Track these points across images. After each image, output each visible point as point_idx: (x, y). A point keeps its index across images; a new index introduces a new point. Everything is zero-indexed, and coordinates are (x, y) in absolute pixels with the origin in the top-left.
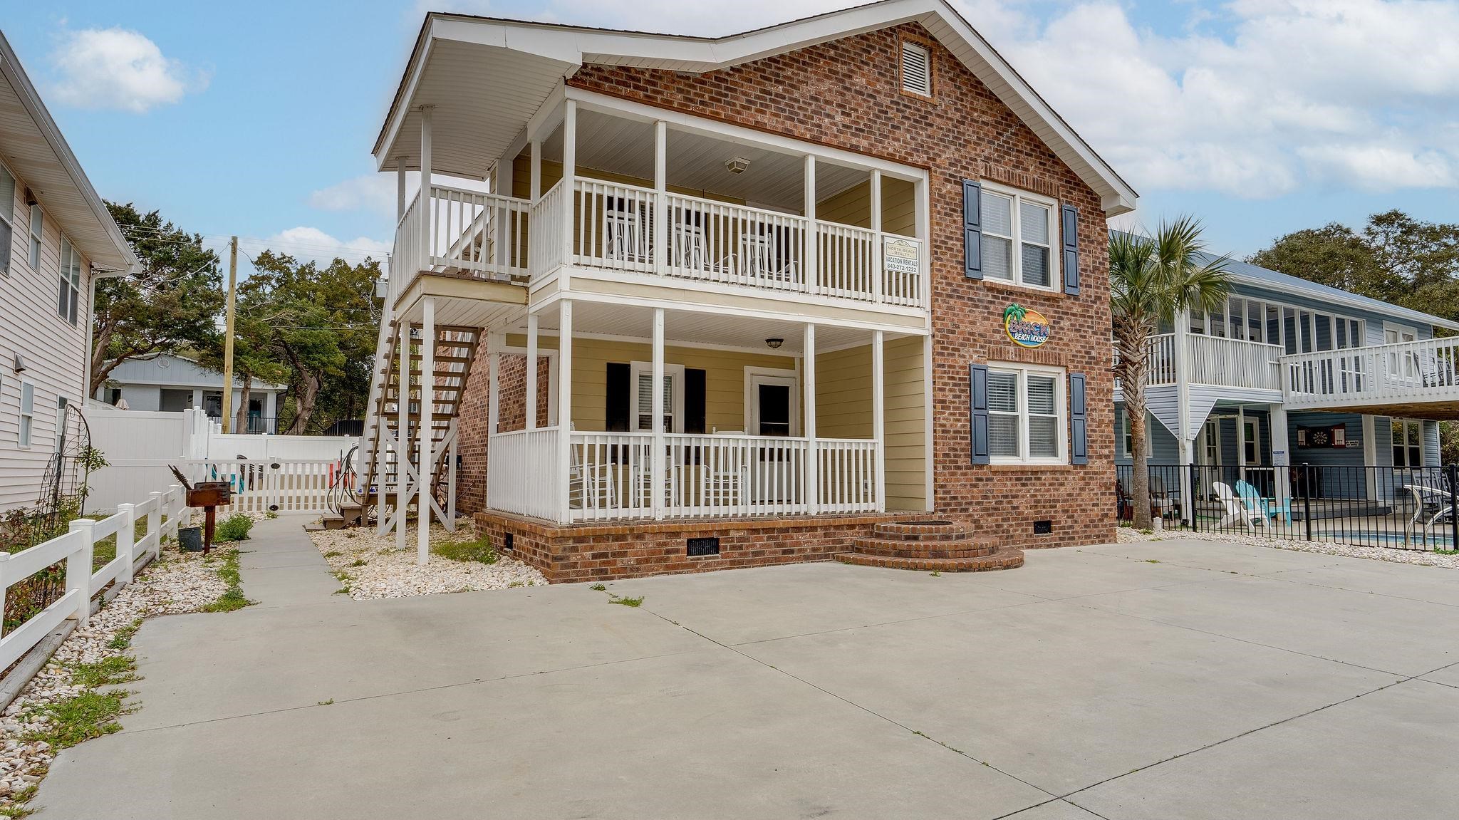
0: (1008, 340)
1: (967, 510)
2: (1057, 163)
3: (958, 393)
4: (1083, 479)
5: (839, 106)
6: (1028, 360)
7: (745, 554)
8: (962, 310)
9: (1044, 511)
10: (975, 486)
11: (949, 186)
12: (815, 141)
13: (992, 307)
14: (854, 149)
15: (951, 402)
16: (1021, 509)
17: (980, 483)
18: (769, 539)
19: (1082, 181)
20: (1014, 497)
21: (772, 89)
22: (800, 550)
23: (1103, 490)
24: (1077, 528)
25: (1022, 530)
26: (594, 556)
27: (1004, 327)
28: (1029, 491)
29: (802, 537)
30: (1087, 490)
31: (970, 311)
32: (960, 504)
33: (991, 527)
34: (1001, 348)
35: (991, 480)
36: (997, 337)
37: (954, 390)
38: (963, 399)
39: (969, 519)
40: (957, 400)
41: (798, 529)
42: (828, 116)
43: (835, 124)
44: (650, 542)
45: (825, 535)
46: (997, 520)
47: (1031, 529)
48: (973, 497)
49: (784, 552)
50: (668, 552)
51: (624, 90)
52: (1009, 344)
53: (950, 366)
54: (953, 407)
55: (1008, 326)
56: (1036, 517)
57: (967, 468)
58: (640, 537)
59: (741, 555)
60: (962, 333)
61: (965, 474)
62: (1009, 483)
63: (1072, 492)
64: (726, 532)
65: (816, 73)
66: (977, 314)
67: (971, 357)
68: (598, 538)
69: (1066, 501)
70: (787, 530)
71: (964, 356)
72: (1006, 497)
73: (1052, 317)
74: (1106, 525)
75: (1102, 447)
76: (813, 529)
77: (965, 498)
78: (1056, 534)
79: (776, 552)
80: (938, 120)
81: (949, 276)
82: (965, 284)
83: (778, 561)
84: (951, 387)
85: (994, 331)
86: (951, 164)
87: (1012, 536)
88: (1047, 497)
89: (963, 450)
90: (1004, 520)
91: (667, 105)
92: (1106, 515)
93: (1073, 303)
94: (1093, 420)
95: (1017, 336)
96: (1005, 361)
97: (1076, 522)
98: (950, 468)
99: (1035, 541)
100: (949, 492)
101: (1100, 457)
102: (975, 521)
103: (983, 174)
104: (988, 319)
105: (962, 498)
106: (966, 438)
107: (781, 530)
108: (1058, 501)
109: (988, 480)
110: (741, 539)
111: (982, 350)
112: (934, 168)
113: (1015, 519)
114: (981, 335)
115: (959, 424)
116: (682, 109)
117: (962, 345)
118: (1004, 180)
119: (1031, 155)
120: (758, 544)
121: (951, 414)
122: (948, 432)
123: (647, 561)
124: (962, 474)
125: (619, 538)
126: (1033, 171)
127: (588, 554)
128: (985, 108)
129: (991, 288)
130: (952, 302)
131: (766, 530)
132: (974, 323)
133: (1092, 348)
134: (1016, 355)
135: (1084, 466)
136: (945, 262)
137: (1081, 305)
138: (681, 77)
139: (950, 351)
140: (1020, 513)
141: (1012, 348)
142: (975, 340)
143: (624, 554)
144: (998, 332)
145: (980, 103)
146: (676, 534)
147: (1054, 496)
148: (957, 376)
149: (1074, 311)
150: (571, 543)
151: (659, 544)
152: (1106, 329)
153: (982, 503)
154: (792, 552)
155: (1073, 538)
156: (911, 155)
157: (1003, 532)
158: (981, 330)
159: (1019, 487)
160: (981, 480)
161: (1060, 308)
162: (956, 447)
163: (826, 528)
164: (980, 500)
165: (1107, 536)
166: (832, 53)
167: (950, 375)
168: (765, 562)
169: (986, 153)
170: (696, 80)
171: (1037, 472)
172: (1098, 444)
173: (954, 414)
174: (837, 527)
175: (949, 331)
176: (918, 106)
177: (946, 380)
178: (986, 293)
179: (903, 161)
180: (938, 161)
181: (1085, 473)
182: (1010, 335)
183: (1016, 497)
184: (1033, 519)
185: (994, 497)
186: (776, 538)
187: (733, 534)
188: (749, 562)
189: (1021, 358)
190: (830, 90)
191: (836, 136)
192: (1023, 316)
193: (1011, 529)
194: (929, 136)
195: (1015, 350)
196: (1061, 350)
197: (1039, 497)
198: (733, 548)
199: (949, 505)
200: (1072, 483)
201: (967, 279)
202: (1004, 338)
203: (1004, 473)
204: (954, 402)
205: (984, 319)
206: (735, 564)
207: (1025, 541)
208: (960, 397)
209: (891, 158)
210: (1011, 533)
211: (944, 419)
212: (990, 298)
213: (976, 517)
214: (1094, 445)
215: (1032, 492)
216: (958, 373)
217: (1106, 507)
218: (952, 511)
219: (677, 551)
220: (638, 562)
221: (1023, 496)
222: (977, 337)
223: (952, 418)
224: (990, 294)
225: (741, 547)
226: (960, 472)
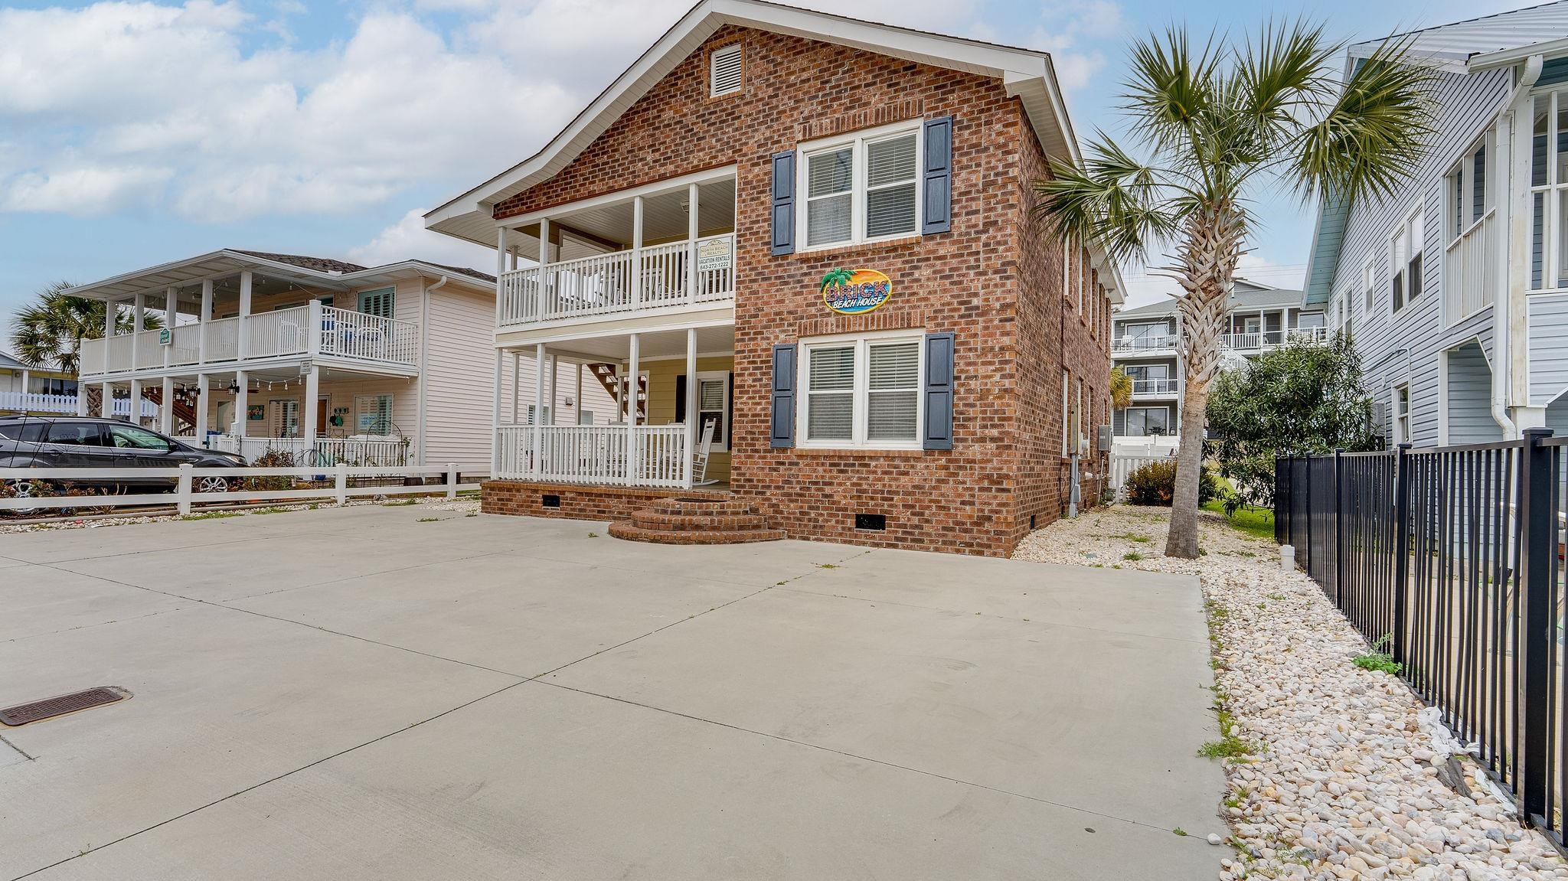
0: (827, 311)
1: (763, 493)
2: (920, 72)
3: (759, 376)
4: (946, 468)
5: (650, 147)
6: (857, 329)
7: (574, 510)
8: (767, 291)
9: (872, 503)
10: (775, 470)
11: (756, 170)
12: (632, 186)
13: (806, 280)
14: (663, 178)
15: (751, 386)
16: (836, 498)
17: (781, 467)
18: (589, 500)
19: (967, 74)
20: (825, 484)
21: (600, 162)
22: (610, 512)
23: (986, 484)
24: (927, 528)
25: (837, 522)
26: (499, 500)
27: (822, 297)
28: (849, 479)
29: (612, 502)
30: (951, 482)
31: (777, 291)
32: (756, 487)
33: (794, 513)
34: (816, 322)
35: (797, 464)
36: (813, 310)
37: (755, 374)
38: (765, 381)
39: (767, 503)
40: (758, 384)
41: (609, 496)
42: (641, 160)
43: (647, 164)
44: (523, 495)
45: (629, 503)
46: (801, 507)
47: (851, 522)
48: (771, 481)
49: (599, 512)
50: (532, 502)
51: (516, 210)
52: (829, 315)
53: (750, 351)
54: (753, 391)
55: (825, 295)
56: (858, 509)
57: (766, 451)
58: (518, 491)
59: (572, 509)
60: (767, 315)
61: (764, 457)
62: (820, 469)
63: (922, 483)
64: (563, 493)
65: (631, 130)
66: (786, 291)
67: (777, 337)
68: (501, 489)
69: (909, 494)
70: (601, 495)
71: (768, 338)
72: (816, 483)
73: (899, 270)
74: (987, 532)
75: (985, 427)
76: (619, 496)
77: (763, 481)
78: (889, 532)
79: (594, 511)
80: (747, 109)
81: (753, 260)
82: (773, 264)
83: (595, 518)
84: (751, 371)
85: (808, 305)
86: (759, 146)
87: (821, 527)
88: (879, 486)
89: (761, 433)
90: (810, 508)
91: (538, 208)
92: (989, 519)
93: (939, 244)
94: (969, 391)
95: (837, 305)
96: (822, 334)
97: (927, 521)
98: (746, 451)
99: (856, 536)
100: (744, 474)
101: (982, 440)
102: (773, 506)
103: (801, 138)
104: (801, 293)
105: (759, 481)
106: (767, 421)
107: (597, 495)
108: (897, 493)
109: (791, 464)
110: (572, 499)
111: (791, 328)
112: (739, 159)
113: (826, 509)
114: (790, 313)
115: (759, 407)
116: (547, 206)
117: (765, 327)
118: (829, 132)
119: (874, 83)
120: (582, 503)
121: (750, 398)
122: (746, 416)
123: (522, 506)
124: (760, 457)
125: (509, 490)
126: (877, 99)
127: (496, 498)
128: (805, 63)
129: (805, 259)
130: (755, 286)
131: (588, 494)
132: (782, 301)
133: (976, 295)
134: (838, 326)
135: (948, 452)
136: (749, 248)
137: (954, 243)
138: (546, 184)
139: (752, 336)
140: (834, 503)
141: (832, 319)
142: (782, 319)
143: (511, 500)
144: (815, 304)
145: (802, 61)
146: (536, 491)
147: (890, 486)
148: (759, 360)
149: (941, 252)
150: (488, 490)
151: (527, 496)
152: (1003, 264)
153: (783, 488)
154: (604, 512)
155: (922, 541)
156: (715, 157)
157: (810, 520)
158: (791, 306)
159: (835, 474)
160: (783, 464)
161: (916, 255)
162: (755, 430)
163: (629, 496)
164: (780, 484)
165: (989, 546)
166: (645, 105)
167: (751, 359)
168: (586, 517)
169: (806, 113)
170: (553, 182)
171: (863, 458)
172: (978, 423)
173: (754, 398)
174: (637, 497)
175: (751, 316)
176: (725, 106)
177: (746, 365)
178: (799, 265)
179: (708, 167)
180: (745, 150)
181: (949, 461)
182: (828, 304)
183: (831, 484)
184: (854, 510)
185: (798, 482)
186: (594, 501)
187: (567, 494)
188: (577, 515)
189: (844, 327)
190: (642, 138)
191: (647, 174)
192: (849, 279)
193: (820, 519)
194: (737, 130)
195: (838, 321)
196: (914, 307)
197: (865, 487)
198: (567, 504)
199: (743, 486)
200: (924, 473)
201: (776, 258)
202: (823, 309)
203: (814, 457)
204: (754, 386)
205: (795, 294)
206: (568, 516)
207: (841, 534)
208: (761, 380)
209: (696, 170)
210: (820, 523)
211: (741, 403)
212: (805, 270)
213: (774, 501)
214: (971, 424)
215: (855, 480)
216: (759, 356)
217: (987, 508)
218: (746, 493)
219: (537, 502)
220: (518, 506)
221: (840, 484)
222: (785, 316)
223: (750, 401)
224: (805, 266)
225: (571, 504)
226: (757, 455)
